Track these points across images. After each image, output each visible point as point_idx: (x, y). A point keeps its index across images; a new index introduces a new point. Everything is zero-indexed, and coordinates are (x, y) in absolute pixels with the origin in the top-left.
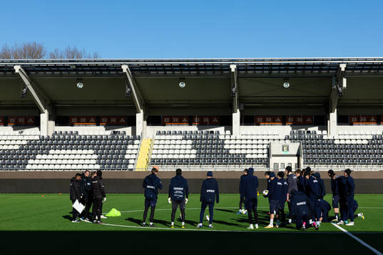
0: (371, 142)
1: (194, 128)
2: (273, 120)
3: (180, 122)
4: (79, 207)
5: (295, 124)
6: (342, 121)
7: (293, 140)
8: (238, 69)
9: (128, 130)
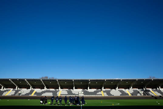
0: (94, 92)
1: (68, 89)
2: (80, 88)
3: (66, 88)
4: (42, 102)
5: (83, 89)
6: (90, 88)
7: (82, 91)
8: (74, 80)
9: (58, 90)
